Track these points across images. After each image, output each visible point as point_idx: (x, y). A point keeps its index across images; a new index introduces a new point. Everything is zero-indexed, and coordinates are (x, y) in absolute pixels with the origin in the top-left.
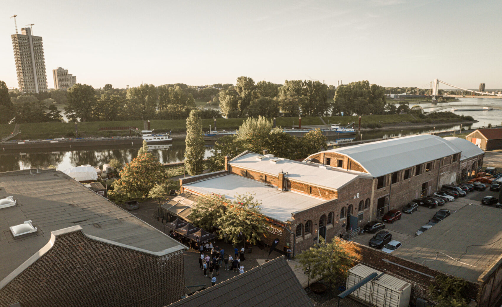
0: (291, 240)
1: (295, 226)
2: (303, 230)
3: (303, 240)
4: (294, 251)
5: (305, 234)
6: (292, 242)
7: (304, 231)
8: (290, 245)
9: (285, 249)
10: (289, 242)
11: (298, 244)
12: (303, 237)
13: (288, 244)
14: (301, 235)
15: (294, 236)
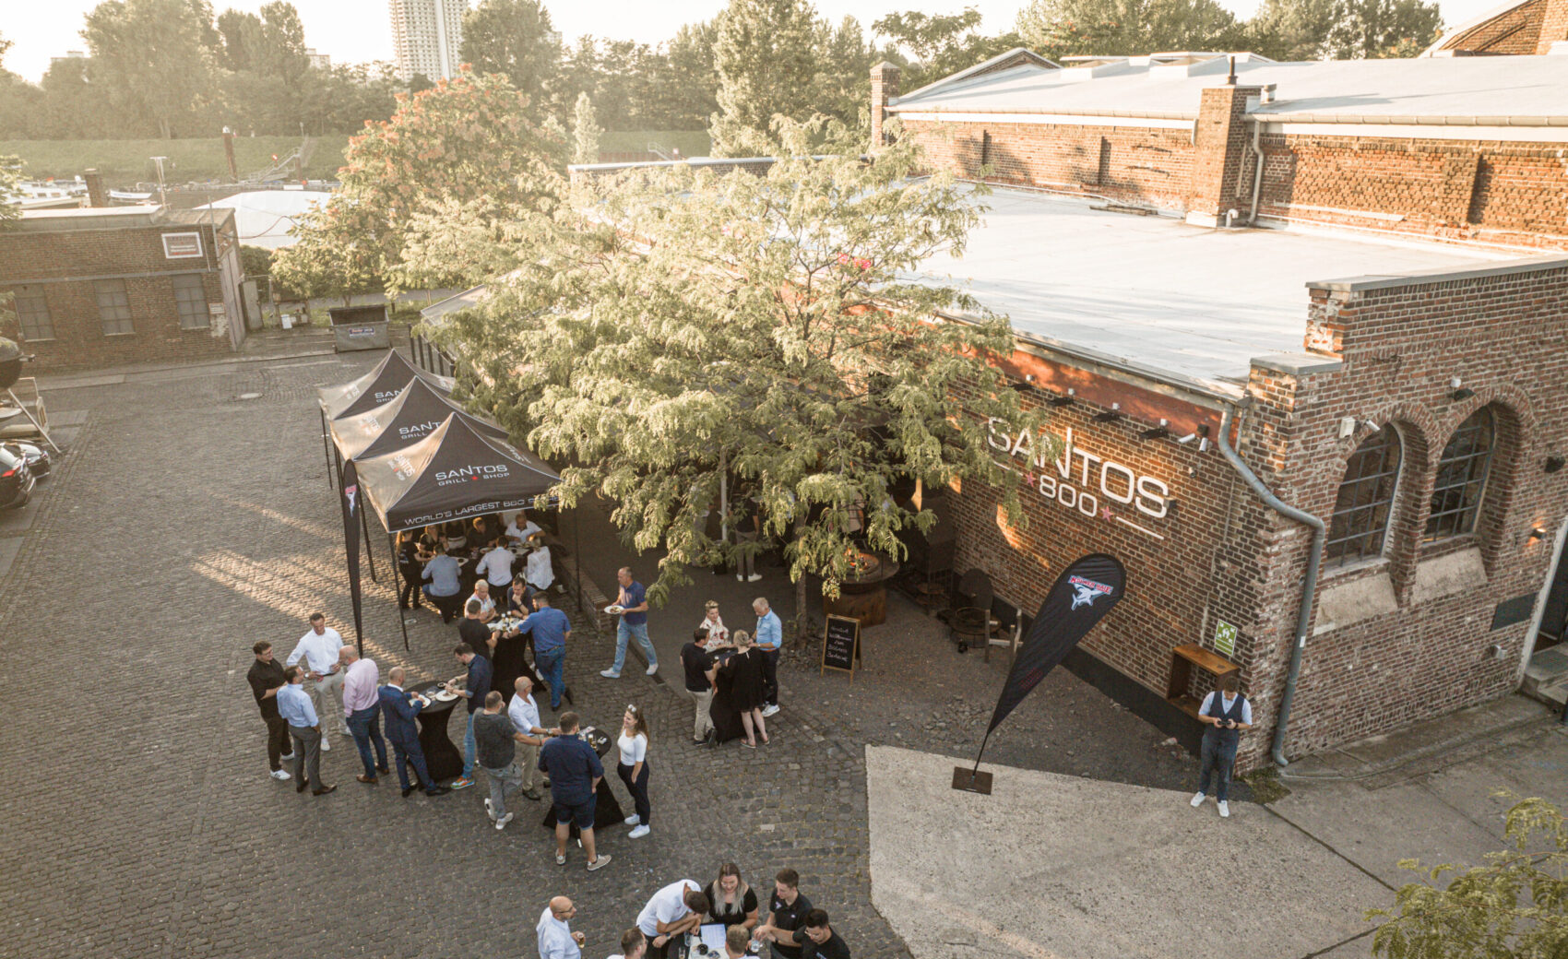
0: (1266, 590)
1: (1327, 443)
2: (1412, 503)
3: (1393, 607)
4: (1280, 710)
5: (1427, 554)
6: (1275, 616)
7: (1425, 513)
8: (1242, 640)
9: (1185, 676)
10: (1242, 606)
11: (1339, 641)
12: (1399, 576)
13: (1226, 635)
14: (1375, 551)
15: (1306, 560)
